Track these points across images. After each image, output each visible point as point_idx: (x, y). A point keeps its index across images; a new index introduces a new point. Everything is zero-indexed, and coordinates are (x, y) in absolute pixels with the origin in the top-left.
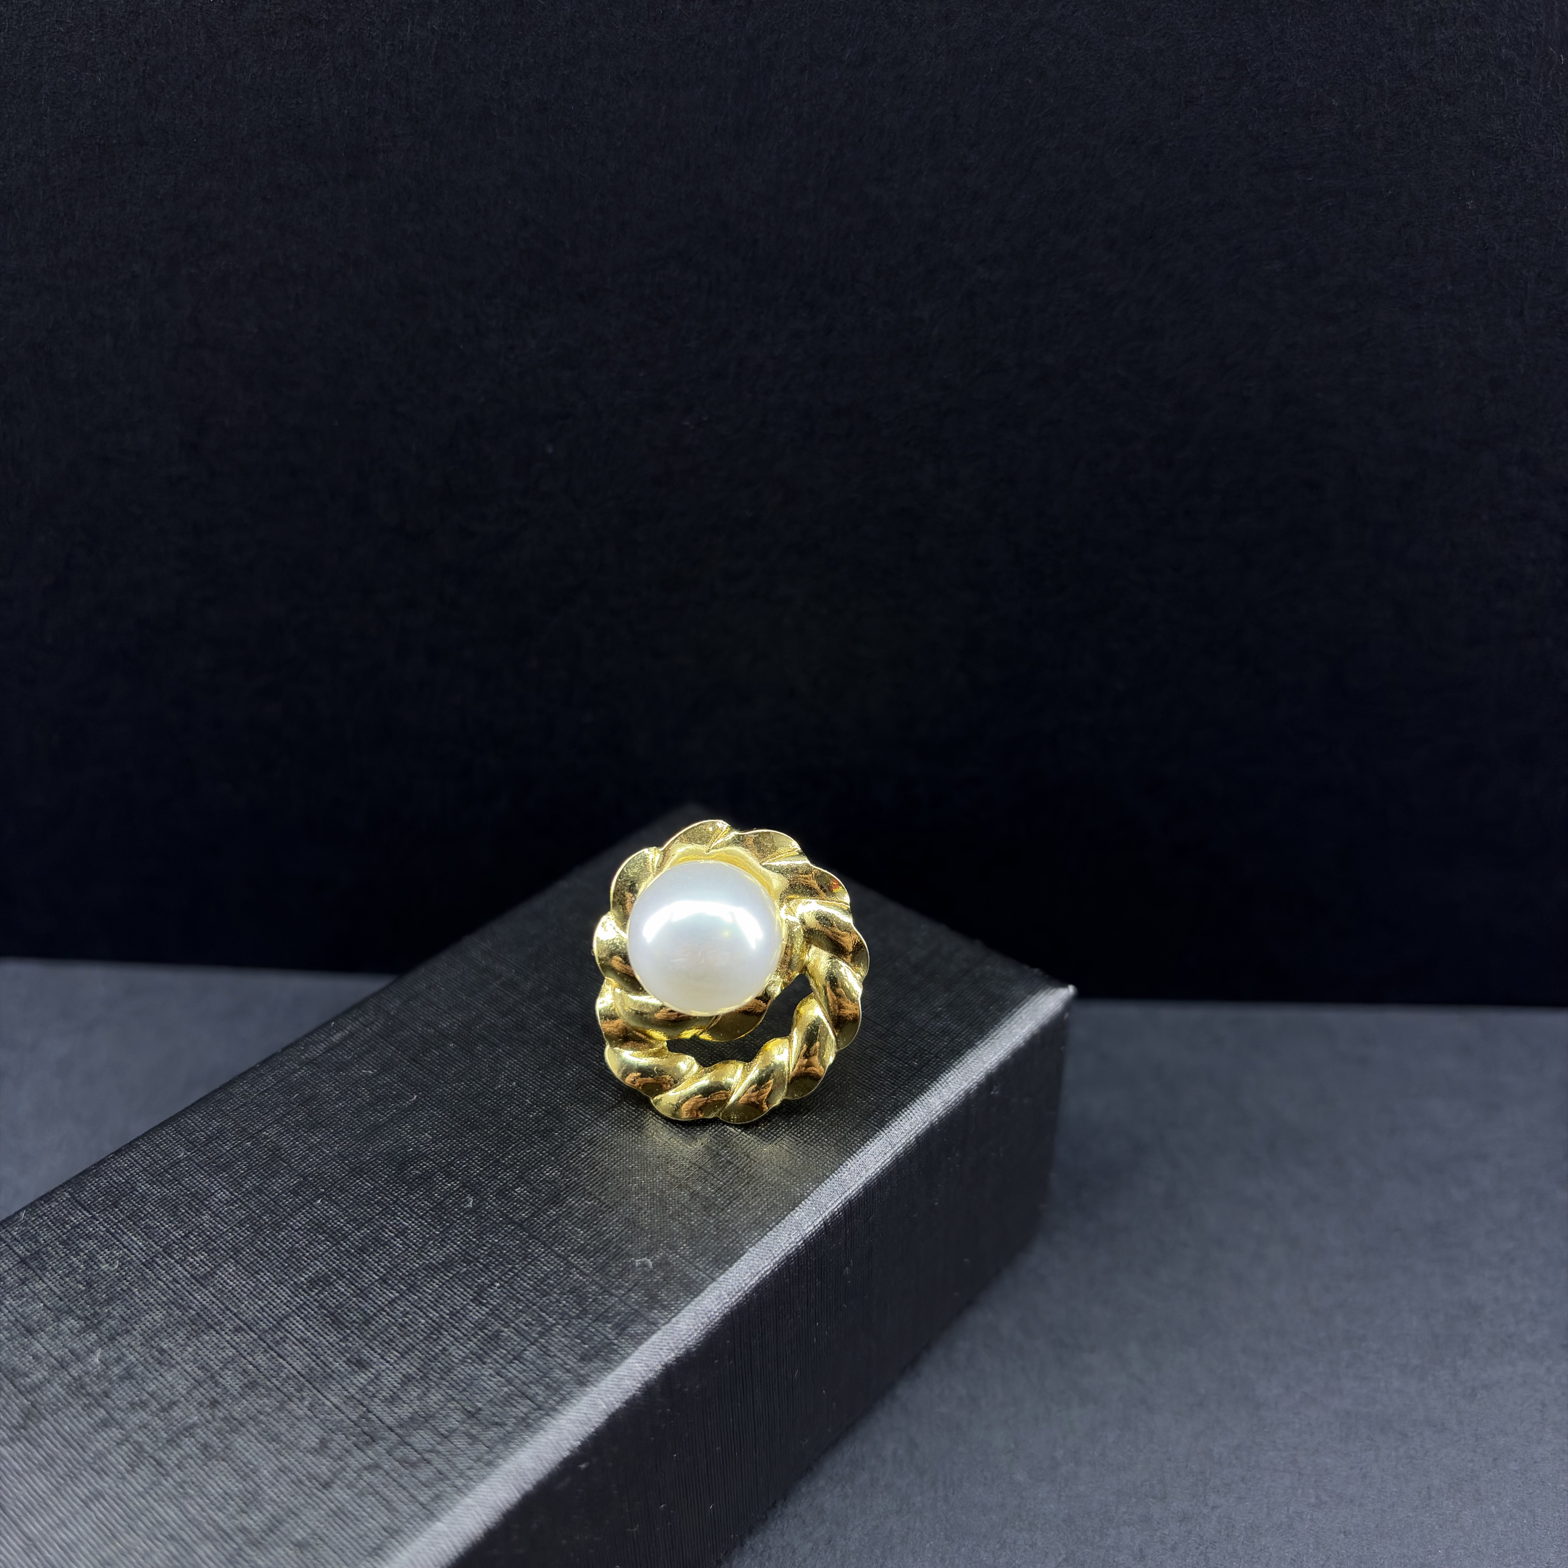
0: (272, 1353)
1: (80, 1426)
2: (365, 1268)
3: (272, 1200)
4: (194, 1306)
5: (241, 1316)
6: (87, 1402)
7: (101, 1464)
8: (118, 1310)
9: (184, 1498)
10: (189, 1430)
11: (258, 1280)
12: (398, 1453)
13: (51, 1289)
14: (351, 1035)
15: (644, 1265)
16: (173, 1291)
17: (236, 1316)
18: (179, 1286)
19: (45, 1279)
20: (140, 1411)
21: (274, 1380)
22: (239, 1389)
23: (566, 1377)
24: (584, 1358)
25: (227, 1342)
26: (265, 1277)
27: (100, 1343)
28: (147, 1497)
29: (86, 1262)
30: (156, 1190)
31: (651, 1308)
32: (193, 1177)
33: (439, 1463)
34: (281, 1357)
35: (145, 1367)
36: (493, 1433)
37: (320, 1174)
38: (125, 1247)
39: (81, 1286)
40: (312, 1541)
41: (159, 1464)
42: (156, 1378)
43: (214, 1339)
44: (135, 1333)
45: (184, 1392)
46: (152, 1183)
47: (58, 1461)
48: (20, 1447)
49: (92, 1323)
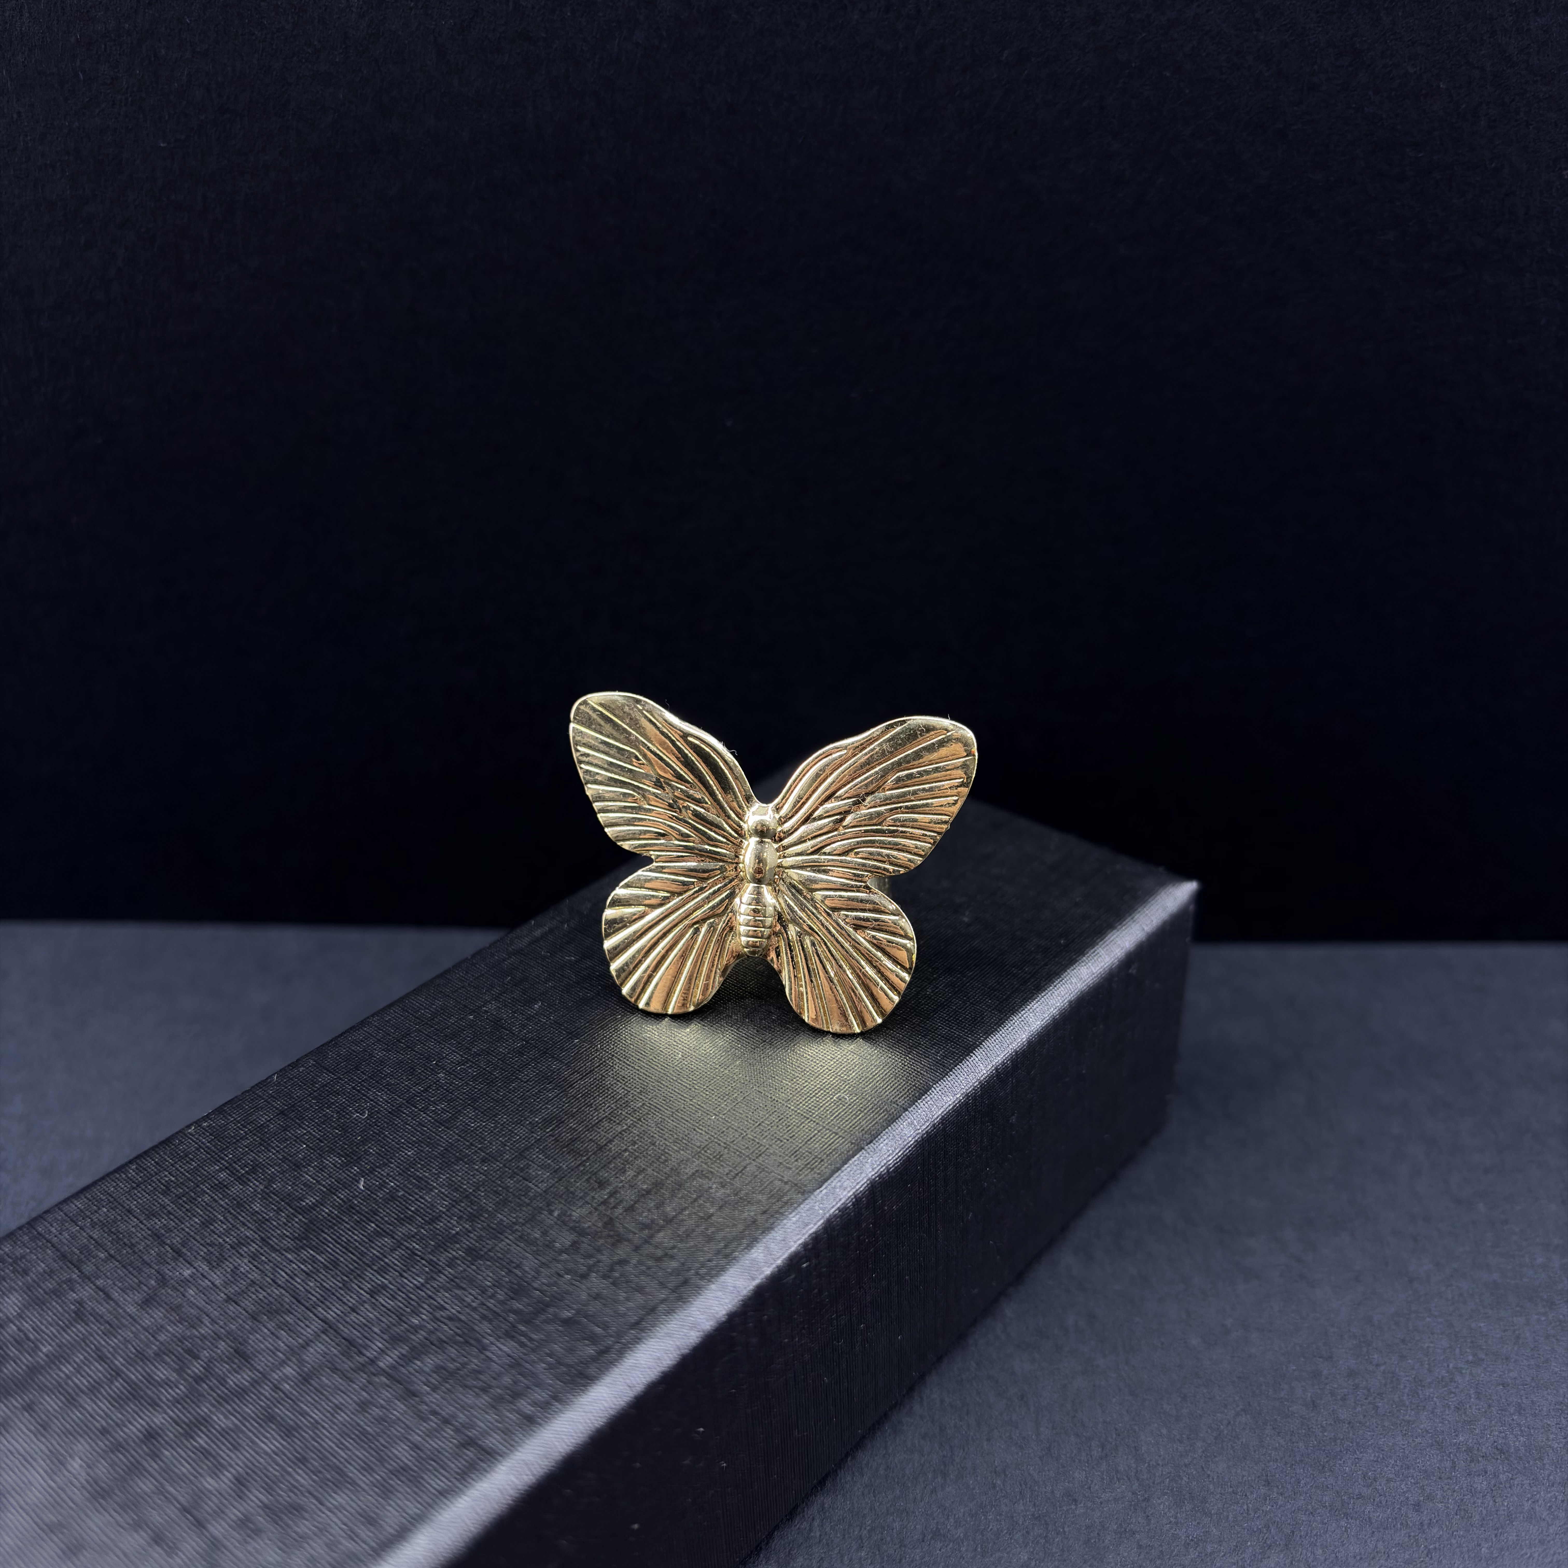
0: (519, 1177)
1: (355, 1237)
3: (499, 1059)
4: (441, 1144)
5: (485, 1150)
6: (358, 1219)
7: (378, 1265)
8: (374, 1148)
9: (457, 1289)
10: (453, 1238)
11: (496, 1121)
13: (311, 1134)
16: (421, 1133)
17: (482, 1150)
18: (425, 1128)
19: (304, 1126)
20: (406, 1224)
22: (494, 1207)
25: (477, 1170)
27: (362, 1174)
28: (425, 1289)
29: (338, 1112)
35: (405, 1192)
38: (372, 1100)
39: (338, 1130)
41: (430, 1264)
42: (417, 1200)
43: (464, 1168)
44: (392, 1166)
45: (444, 1210)
46: (388, 1051)
47: (341, 1264)
48: (304, 1254)
49: (352, 1158)
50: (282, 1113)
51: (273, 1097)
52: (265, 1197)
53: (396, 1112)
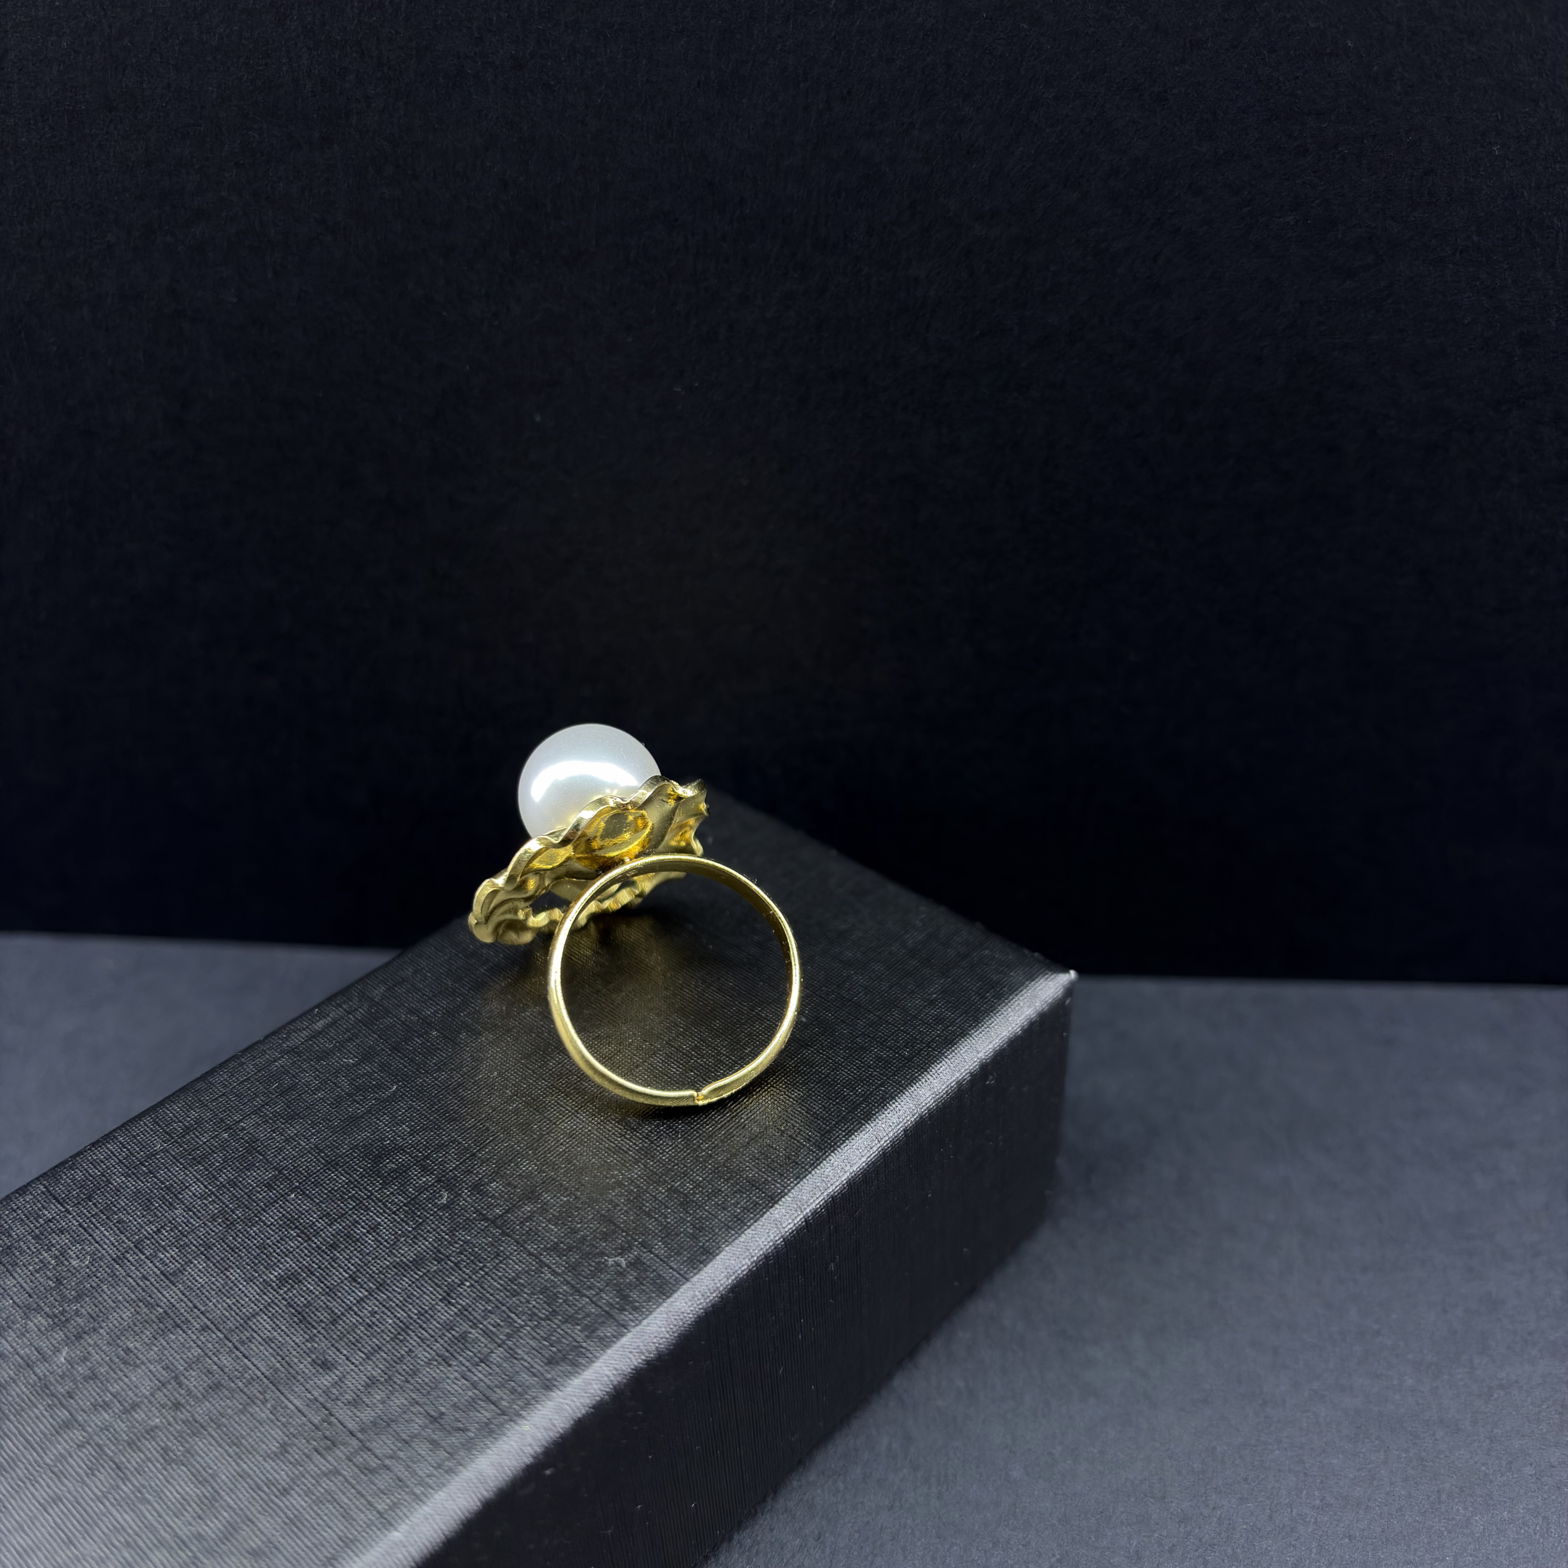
0: (238, 1353)
1: (42, 1427)
2: (336, 1265)
3: (246, 1194)
4: (162, 1304)
5: (208, 1315)
6: (50, 1402)
7: (60, 1467)
8: (87, 1307)
9: (142, 1503)
10: (151, 1431)
11: (227, 1277)
12: (359, 1460)
13: (20, 1286)
14: (334, 1022)
15: (618, 1264)
16: (142, 1289)
17: (204, 1315)
18: (148, 1283)
19: (15, 1275)
20: (103, 1412)
21: (237, 1381)
22: (203, 1391)
23: (533, 1380)
24: (551, 1362)
25: (194, 1341)
26: (234, 1274)
27: (67, 1341)
28: (105, 1502)
29: (57, 1257)
30: (131, 1183)
31: (622, 1310)
32: (169, 1170)
33: (400, 1470)
34: (247, 1358)
35: (110, 1367)
36: (455, 1440)
37: (295, 1168)
38: (97, 1243)
39: (51, 1283)
40: (266, 1550)
41: (118, 1467)
42: (120, 1379)
43: (180, 1338)
44: (101, 1331)
45: (147, 1393)
46: (128, 1176)
47: (19, 1463)
49: (60, 1320)
53: (120, 1259)
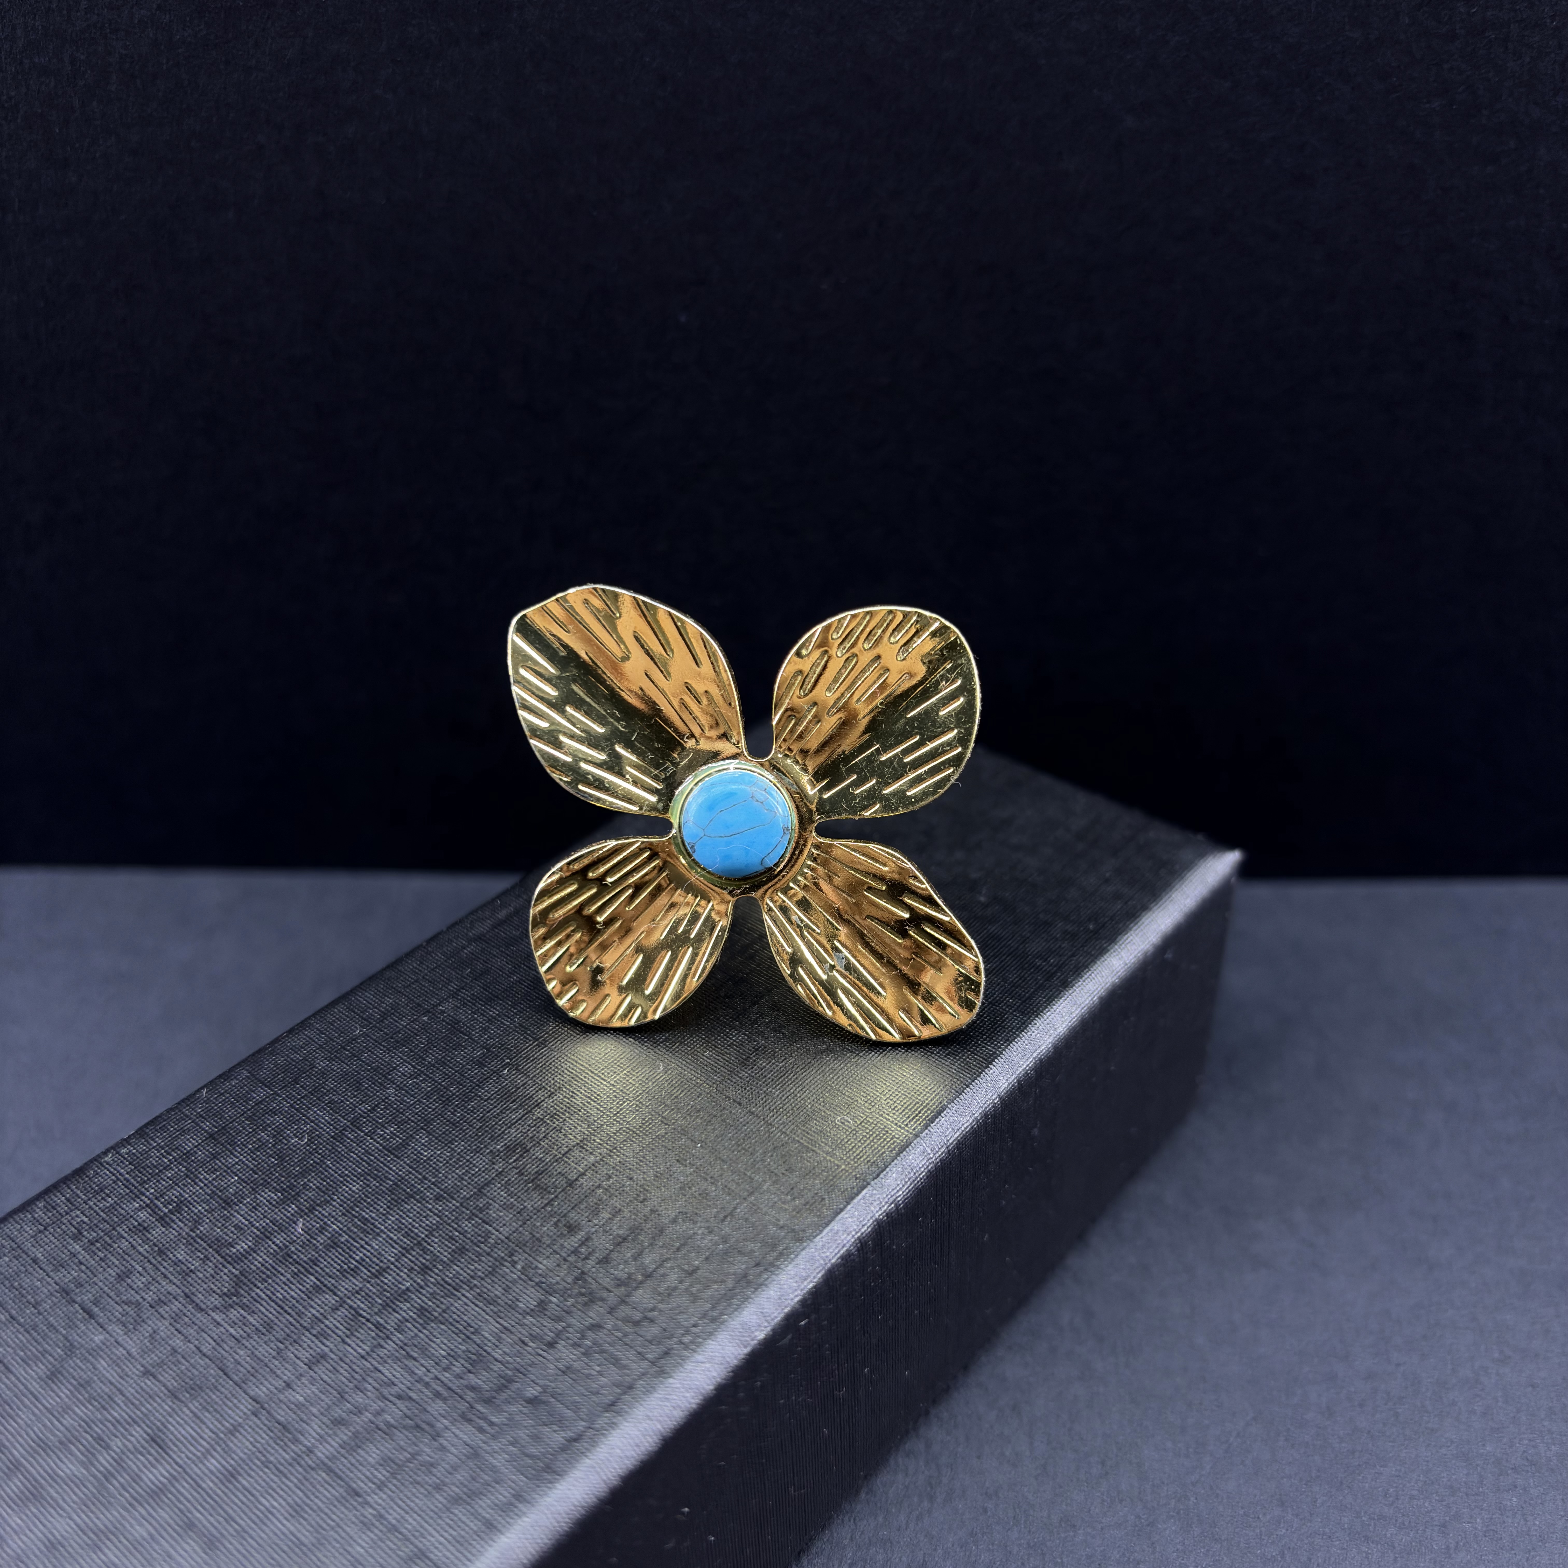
0: (477, 1219)
1: (293, 1293)
3: (456, 1071)
4: (390, 1177)
5: (439, 1185)
6: (296, 1270)
7: (319, 1329)
8: (314, 1182)
9: (408, 1360)
10: (403, 1295)
11: (453, 1150)
12: (620, 1313)
13: (243, 1162)
15: (844, 1124)
16: (367, 1163)
17: (435, 1185)
18: (372, 1158)
19: (236, 1154)
20: (351, 1277)
21: (482, 1246)
22: (449, 1256)
25: (430, 1210)
26: (460, 1146)
27: (301, 1214)
28: (370, 1359)
29: (275, 1136)
30: (336, 1066)
32: (372, 1053)
33: (663, 1321)
34: (487, 1224)
35: (350, 1236)
36: (712, 1291)
38: (312, 1122)
39: (273, 1160)
40: (544, 1399)
41: (377, 1328)
42: (362, 1246)
43: (415, 1207)
44: (334, 1203)
45: (393, 1260)
46: (331, 1060)
47: (274, 1326)
48: (233, 1314)
49: (290, 1194)
50: (211, 1136)
51: (201, 1116)
52: (190, 1242)
53: (339, 1137)
